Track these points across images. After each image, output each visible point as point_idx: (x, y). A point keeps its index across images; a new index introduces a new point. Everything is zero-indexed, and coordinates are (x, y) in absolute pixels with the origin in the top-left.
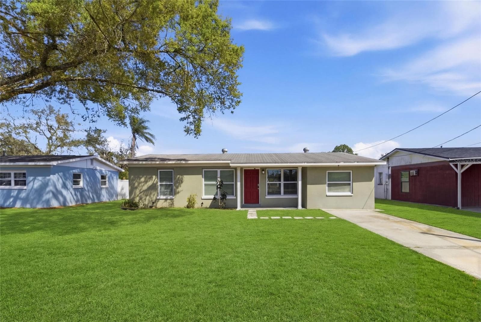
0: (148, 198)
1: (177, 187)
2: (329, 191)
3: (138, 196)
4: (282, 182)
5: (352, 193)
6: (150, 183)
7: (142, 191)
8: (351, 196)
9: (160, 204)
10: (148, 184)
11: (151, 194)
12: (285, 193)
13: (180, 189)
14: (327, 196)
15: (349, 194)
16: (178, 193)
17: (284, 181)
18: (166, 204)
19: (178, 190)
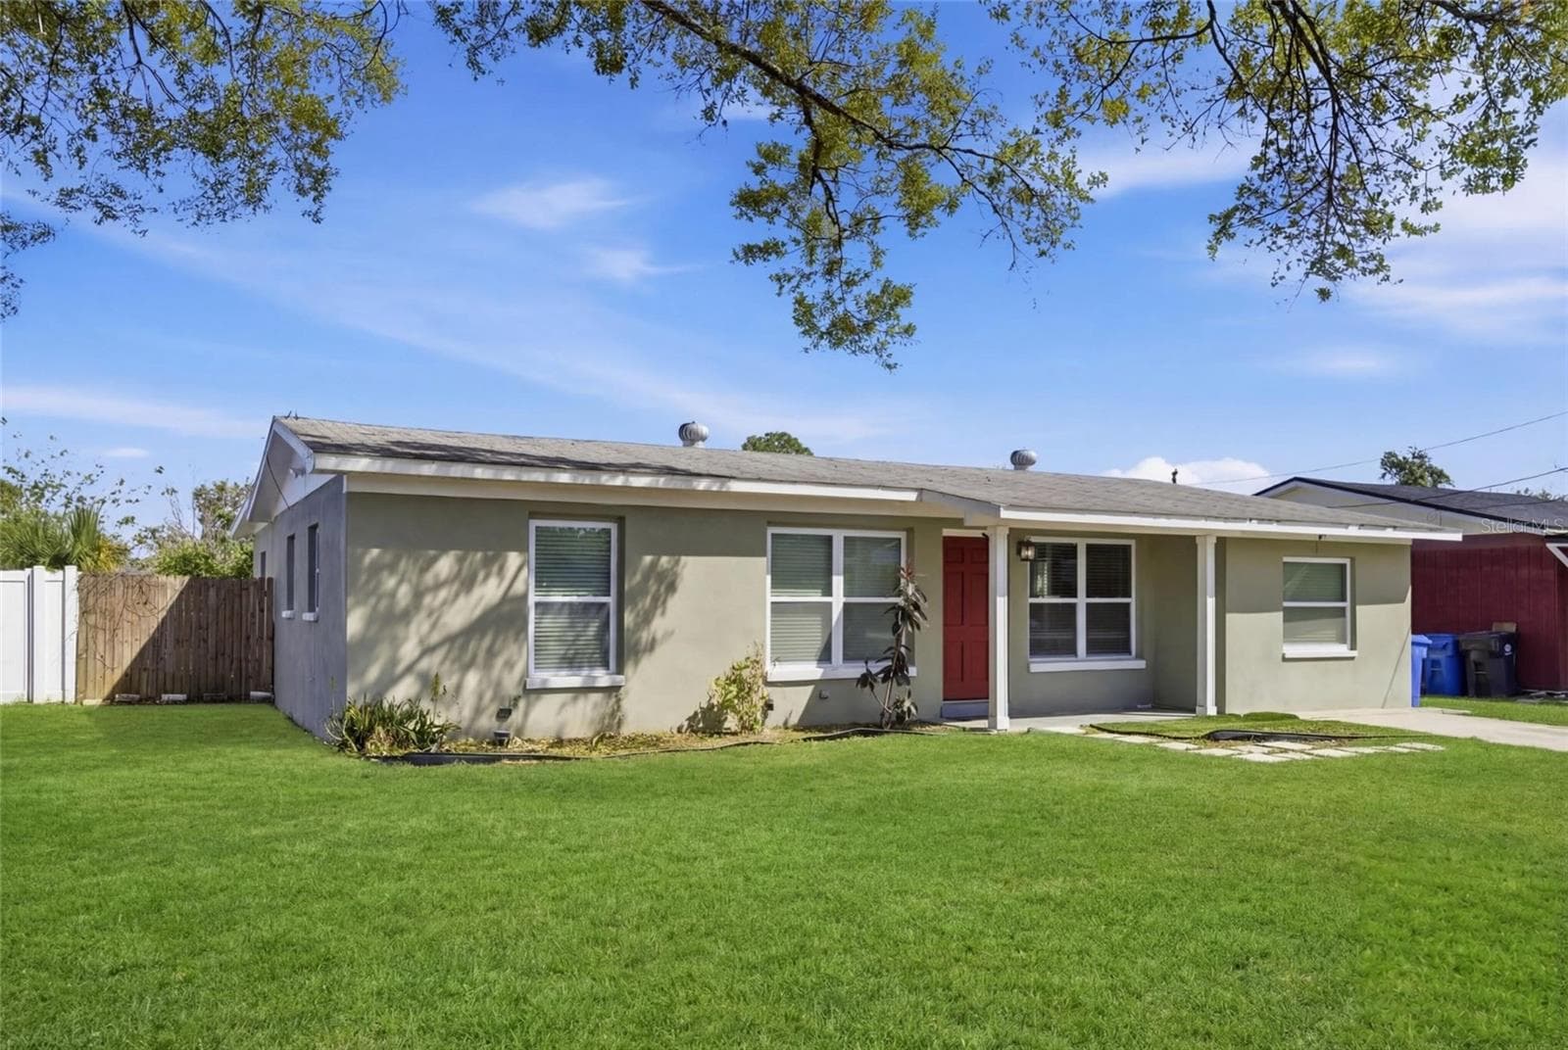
0: (472, 679)
1: (646, 619)
2: (1289, 637)
3: (409, 669)
4: (1081, 601)
5: (1353, 647)
6: (489, 591)
7: (435, 638)
8: (1352, 658)
9: (542, 720)
10: (477, 592)
11: (491, 654)
12: (1094, 648)
13: (659, 625)
14: (1285, 659)
15: (1342, 650)
16: (652, 646)
17: (1088, 596)
18: (579, 719)
19: (645, 636)
